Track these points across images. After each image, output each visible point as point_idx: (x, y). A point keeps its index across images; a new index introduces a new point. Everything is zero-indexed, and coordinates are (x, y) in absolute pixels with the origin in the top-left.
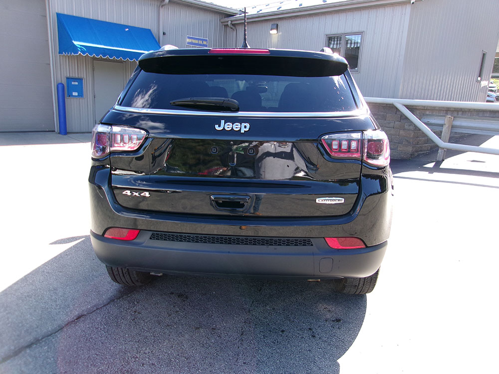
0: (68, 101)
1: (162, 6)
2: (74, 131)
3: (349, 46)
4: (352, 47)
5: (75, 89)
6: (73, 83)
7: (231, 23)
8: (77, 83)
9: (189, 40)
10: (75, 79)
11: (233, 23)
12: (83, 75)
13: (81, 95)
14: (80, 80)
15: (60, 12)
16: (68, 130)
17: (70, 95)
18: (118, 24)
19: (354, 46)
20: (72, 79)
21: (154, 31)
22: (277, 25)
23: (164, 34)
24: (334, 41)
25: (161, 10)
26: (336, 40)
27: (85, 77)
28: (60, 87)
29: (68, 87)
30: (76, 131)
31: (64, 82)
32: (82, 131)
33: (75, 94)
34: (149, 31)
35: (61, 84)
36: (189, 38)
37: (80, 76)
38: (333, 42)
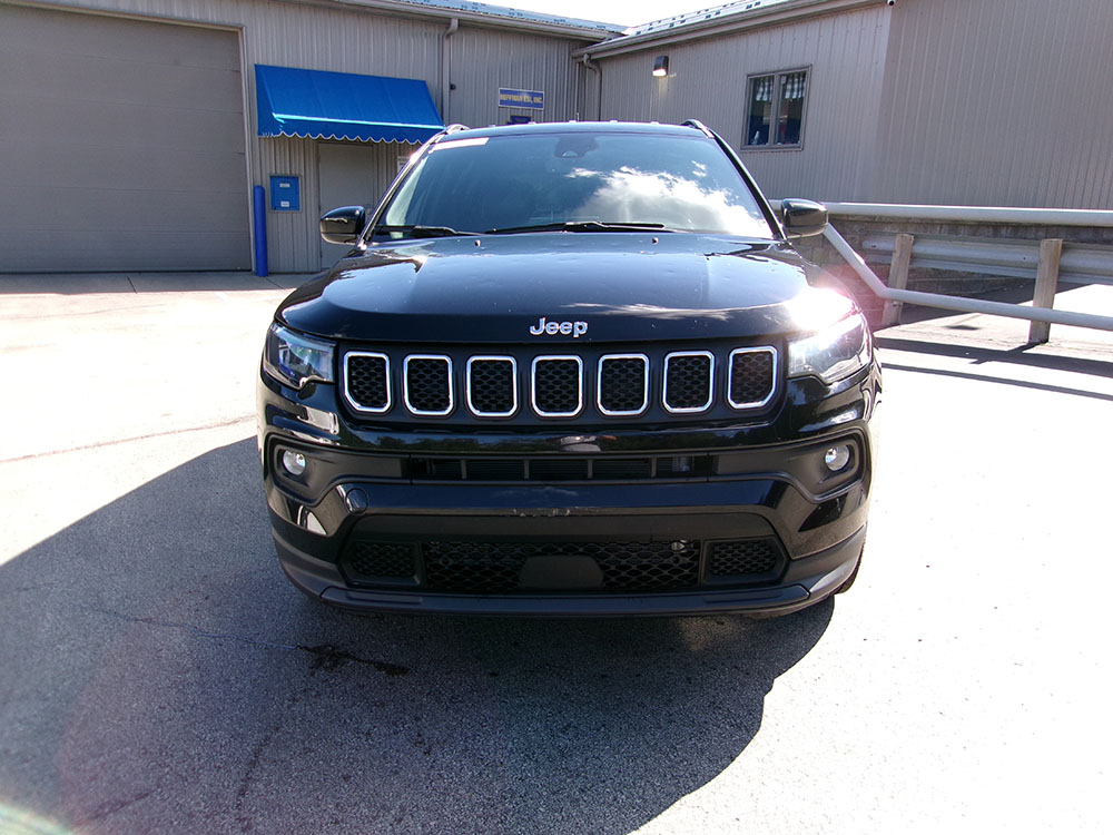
0: (272, 217)
1: (448, 36)
2: (282, 270)
3: (787, 97)
4: (794, 97)
5: (285, 195)
6: (281, 185)
7: (589, 59)
8: (288, 185)
9: (504, 97)
10: (285, 178)
11: (593, 57)
12: (298, 170)
13: (295, 206)
14: (293, 179)
15: (261, 63)
16: (270, 269)
17: (276, 207)
18: (365, 76)
19: (791, 96)
20: (279, 177)
21: (432, 82)
22: (666, 59)
23: (452, 87)
24: (764, 87)
25: (446, 43)
26: (767, 84)
27: (303, 174)
28: (257, 191)
29: (273, 192)
30: (286, 271)
31: (267, 184)
32: (297, 270)
33: (285, 204)
34: (421, 86)
35: (261, 188)
36: (502, 92)
37: (293, 173)
38: (761, 90)
